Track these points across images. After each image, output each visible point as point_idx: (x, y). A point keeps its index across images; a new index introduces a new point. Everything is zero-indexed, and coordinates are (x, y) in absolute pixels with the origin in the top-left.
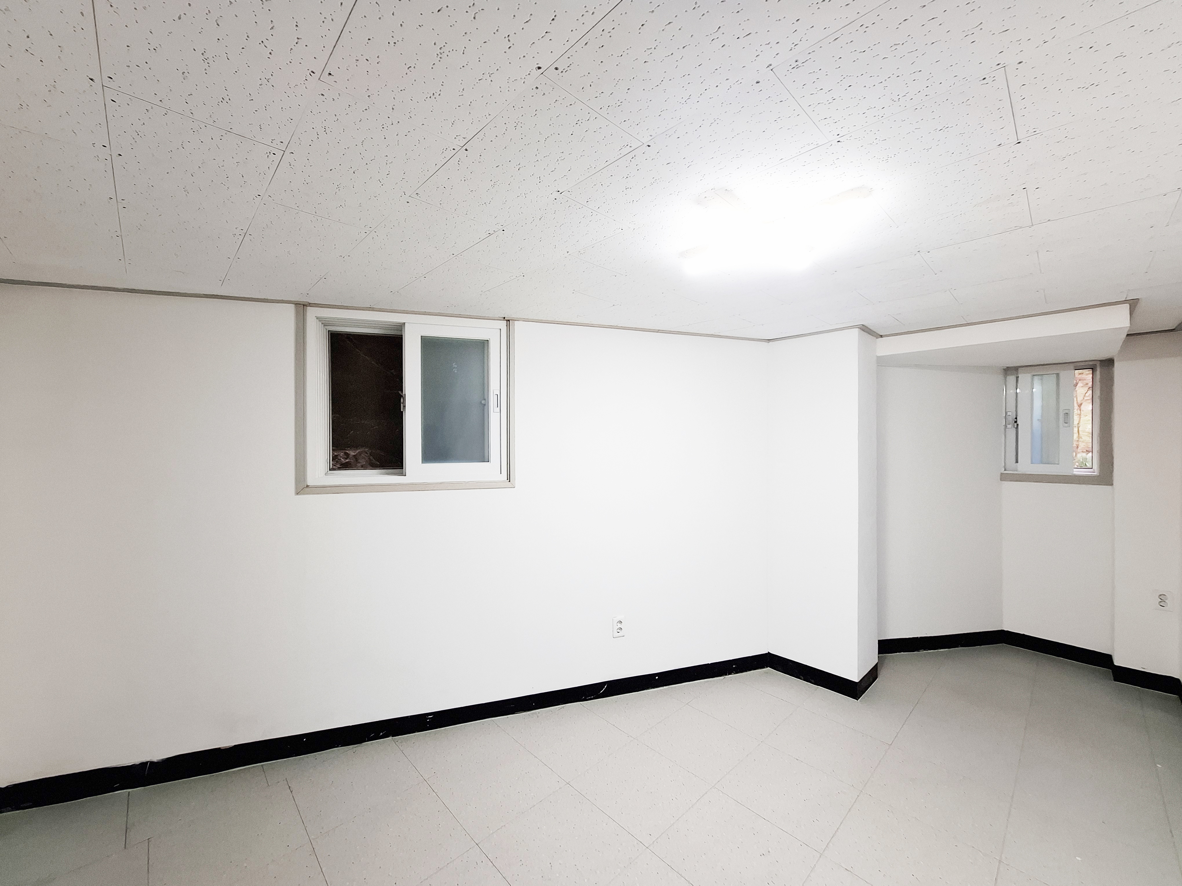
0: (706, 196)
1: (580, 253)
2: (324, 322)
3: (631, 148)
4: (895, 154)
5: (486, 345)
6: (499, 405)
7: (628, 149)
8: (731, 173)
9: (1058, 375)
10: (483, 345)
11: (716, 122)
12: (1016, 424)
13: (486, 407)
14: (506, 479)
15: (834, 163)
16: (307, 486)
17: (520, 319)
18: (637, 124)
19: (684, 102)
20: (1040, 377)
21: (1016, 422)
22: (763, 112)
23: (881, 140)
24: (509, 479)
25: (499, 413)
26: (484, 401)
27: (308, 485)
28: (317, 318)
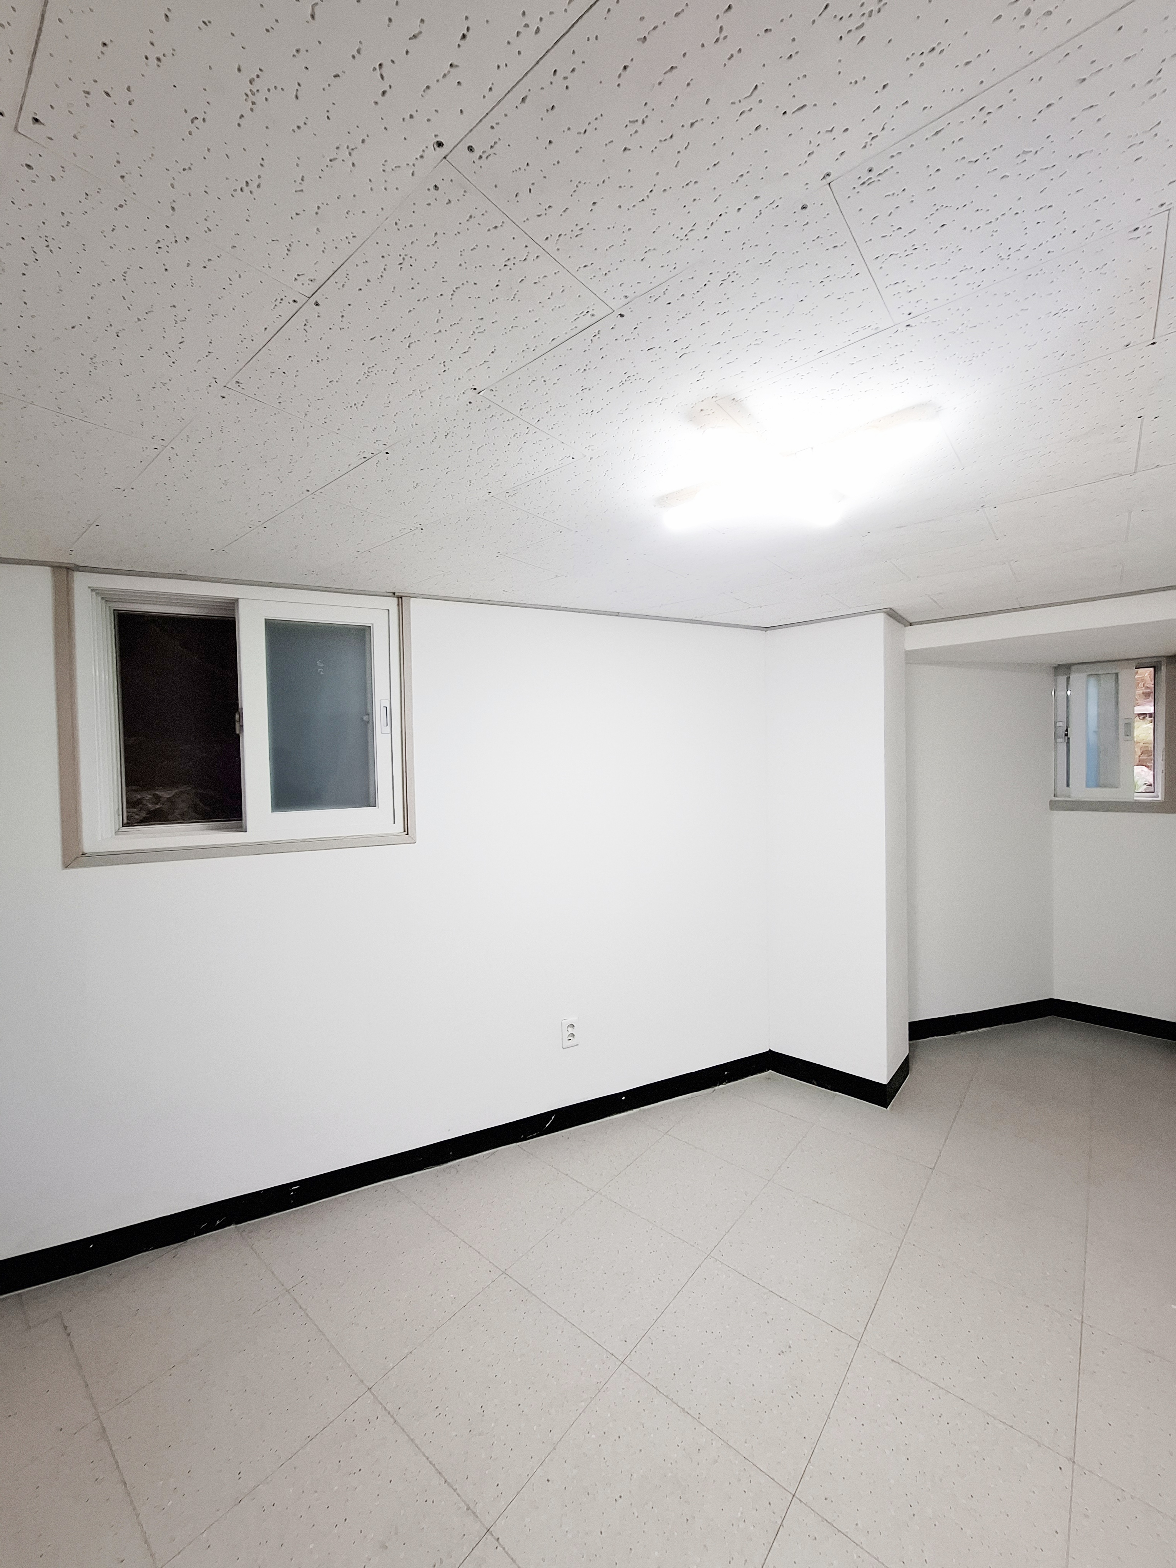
0: (703, 409)
1: (509, 494)
2: (105, 596)
3: (593, 318)
4: (984, 352)
5: (367, 633)
6: (389, 723)
7: (588, 320)
8: (743, 371)
9: (1117, 674)
10: (362, 634)
11: (731, 279)
12: (1067, 738)
13: (370, 726)
14: (403, 831)
15: (896, 362)
16: (82, 855)
17: (419, 596)
18: (604, 273)
19: (683, 237)
20: (1095, 677)
21: (1066, 735)
22: (804, 265)
23: (969, 326)
24: (406, 830)
25: (390, 734)
26: (367, 717)
27: (86, 852)
28: (92, 590)
